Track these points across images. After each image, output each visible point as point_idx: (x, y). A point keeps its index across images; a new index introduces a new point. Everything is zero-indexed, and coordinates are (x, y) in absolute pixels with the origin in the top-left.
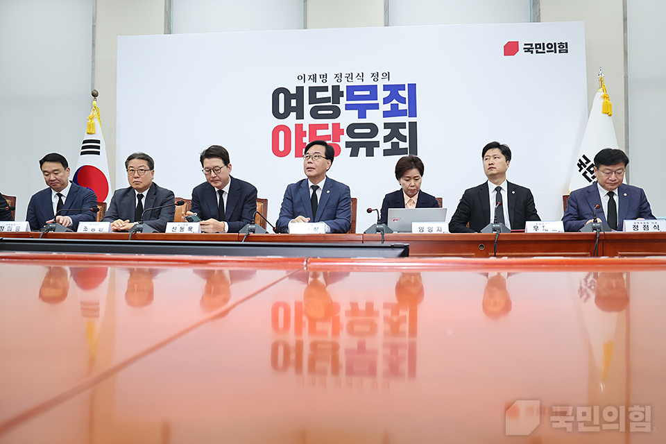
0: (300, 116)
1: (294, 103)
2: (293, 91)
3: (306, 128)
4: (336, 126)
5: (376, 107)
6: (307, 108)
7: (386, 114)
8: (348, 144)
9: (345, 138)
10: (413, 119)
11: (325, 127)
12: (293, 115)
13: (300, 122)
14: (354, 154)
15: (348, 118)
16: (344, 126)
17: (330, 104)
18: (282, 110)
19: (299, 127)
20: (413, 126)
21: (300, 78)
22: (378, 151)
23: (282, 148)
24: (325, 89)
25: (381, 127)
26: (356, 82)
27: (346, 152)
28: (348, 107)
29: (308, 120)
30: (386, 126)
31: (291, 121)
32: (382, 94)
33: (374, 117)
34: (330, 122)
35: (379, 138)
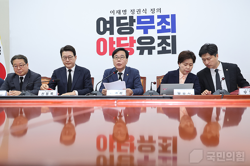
0: (112, 33)
1: (108, 26)
2: (108, 19)
3: (115, 40)
4: (131, 38)
5: (153, 27)
6: (116, 28)
7: (159, 31)
8: (138, 48)
9: (136, 45)
10: (174, 34)
11: (126, 39)
12: (108, 32)
13: (111, 36)
14: (141, 53)
15: (138, 34)
16: (136, 38)
17: (128, 26)
18: (102, 30)
19: (111, 39)
20: (174, 38)
21: (112, 12)
22: (155, 52)
23: (102, 50)
24: (125, 18)
25: (156, 38)
26: (143, 14)
27: (137, 52)
28: (138, 28)
29: (116, 35)
30: (159, 38)
31: (107, 36)
32: (157, 20)
33: (153, 33)
34: (128, 36)
35: (155, 44)
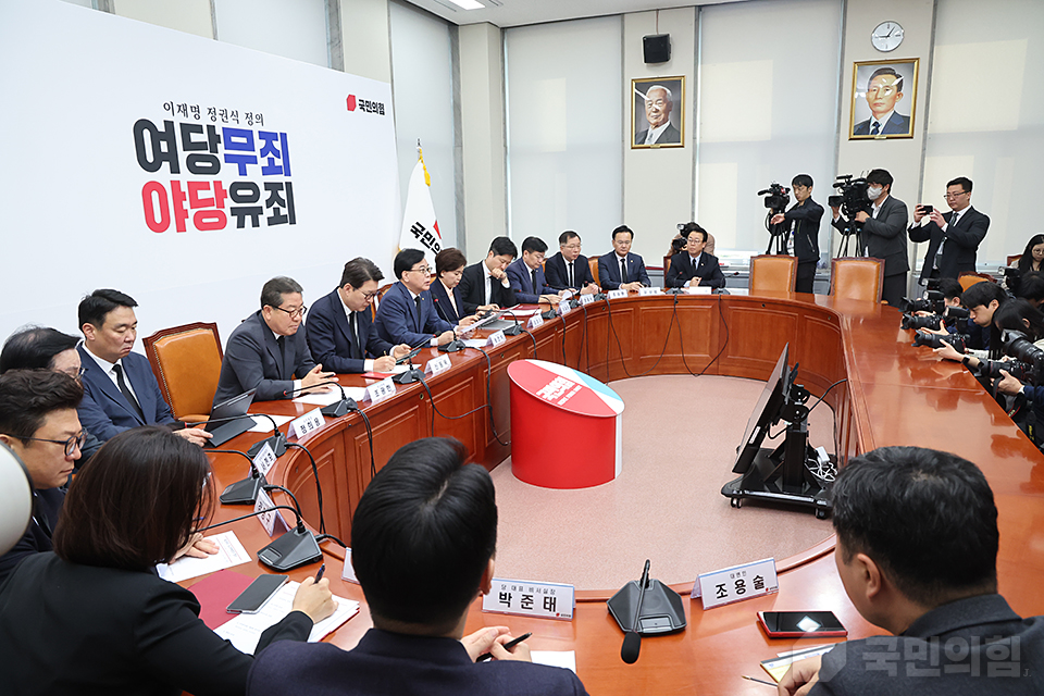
0: (175, 169)
1: (164, 147)
2: (161, 128)
3: (184, 188)
4: (218, 184)
5: (254, 160)
6: (183, 156)
7: (265, 171)
8: (234, 211)
9: (229, 203)
10: (288, 179)
11: (206, 186)
12: (166, 165)
13: (175, 177)
14: (241, 225)
15: (229, 174)
16: (226, 187)
18: (150, 158)
19: (175, 185)
20: (289, 185)
21: (167, 107)
22: (263, 219)
23: (158, 219)
24: (199, 129)
25: (262, 188)
26: (232, 124)
27: (232, 221)
28: (228, 159)
29: (185, 176)
30: (268, 186)
31: (164, 175)
32: (259, 144)
33: (254, 174)
34: (210, 178)
35: (261, 202)
